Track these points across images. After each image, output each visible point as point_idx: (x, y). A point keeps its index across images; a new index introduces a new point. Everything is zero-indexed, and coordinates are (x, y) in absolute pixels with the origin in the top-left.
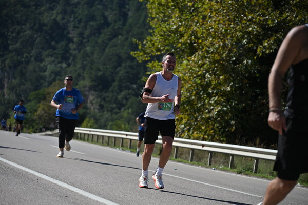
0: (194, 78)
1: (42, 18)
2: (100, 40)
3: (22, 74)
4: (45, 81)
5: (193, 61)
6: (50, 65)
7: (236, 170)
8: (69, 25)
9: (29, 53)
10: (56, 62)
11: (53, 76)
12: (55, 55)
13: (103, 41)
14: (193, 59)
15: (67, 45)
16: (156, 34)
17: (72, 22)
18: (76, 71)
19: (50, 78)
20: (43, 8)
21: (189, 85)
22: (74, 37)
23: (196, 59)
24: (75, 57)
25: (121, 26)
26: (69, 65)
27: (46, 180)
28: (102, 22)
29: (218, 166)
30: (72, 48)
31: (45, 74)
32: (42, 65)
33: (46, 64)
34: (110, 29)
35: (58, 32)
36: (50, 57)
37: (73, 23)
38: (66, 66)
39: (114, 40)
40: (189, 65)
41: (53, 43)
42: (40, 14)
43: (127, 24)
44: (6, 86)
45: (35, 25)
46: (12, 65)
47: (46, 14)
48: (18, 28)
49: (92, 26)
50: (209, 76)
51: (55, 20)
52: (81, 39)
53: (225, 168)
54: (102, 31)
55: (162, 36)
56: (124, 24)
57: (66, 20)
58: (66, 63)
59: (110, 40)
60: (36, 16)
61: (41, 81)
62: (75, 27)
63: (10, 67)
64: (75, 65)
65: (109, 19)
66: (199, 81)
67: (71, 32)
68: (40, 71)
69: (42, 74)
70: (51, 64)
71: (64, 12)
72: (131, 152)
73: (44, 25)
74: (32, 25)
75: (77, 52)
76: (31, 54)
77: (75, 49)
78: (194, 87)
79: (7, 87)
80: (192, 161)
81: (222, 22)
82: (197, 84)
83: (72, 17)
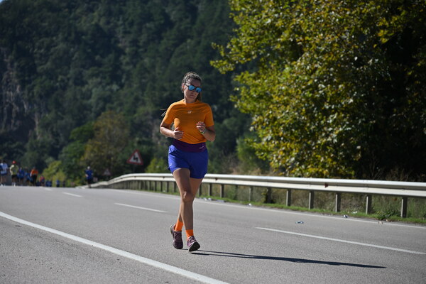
0: (303, 90)
1: (79, 25)
2: (162, 48)
3: (58, 105)
4: (91, 112)
5: (300, 66)
6: (95, 89)
7: (376, 215)
8: (117, 30)
9: (65, 75)
10: (104, 84)
11: (101, 104)
12: (101, 75)
13: (166, 49)
14: (299, 64)
15: (117, 58)
16: (243, 34)
17: (121, 25)
18: (132, 94)
19: (97, 106)
20: (79, 11)
21: (297, 102)
22: (125, 47)
23: (303, 64)
24: (129, 75)
25: (189, 26)
26: (122, 86)
27: (129, 259)
28: (162, 22)
29: (351, 211)
30: (124, 62)
31: (89, 102)
32: (84, 89)
33: (91, 87)
34: (174, 31)
35: (103, 42)
36: (94, 78)
37: (122, 27)
38: (118, 88)
39: (181, 46)
40: (294, 73)
41: (97, 57)
42: (76, 18)
43: (198, 22)
44: (37, 123)
45: (70, 34)
46: (43, 94)
47: (84, 18)
48: (47, 40)
49: (150, 29)
50: (323, 86)
51: (97, 25)
52: (134, 48)
53: (361, 213)
54: (163, 34)
55: (251, 35)
56: (193, 23)
57: (112, 24)
58: (117, 84)
59: (176, 45)
60: (71, 22)
61: (85, 112)
62: (126, 33)
63: (41, 97)
64: (130, 86)
65: (172, 18)
66: (310, 95)
67: (120, 40)
68: (83, 98)
69: (85, 102)
70: (97, 87)
71: (109, 13)
72: (225, 202)
73: (83, 34)
74: (66, 35)
75: (131, 67)
76: (69, 76)
77: (127, 64)
78: (304, 103)
79: (39, 125)
80: (312, 207)
81: (334, 9)
82: (307, 99)
83: (121, 19)
